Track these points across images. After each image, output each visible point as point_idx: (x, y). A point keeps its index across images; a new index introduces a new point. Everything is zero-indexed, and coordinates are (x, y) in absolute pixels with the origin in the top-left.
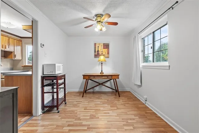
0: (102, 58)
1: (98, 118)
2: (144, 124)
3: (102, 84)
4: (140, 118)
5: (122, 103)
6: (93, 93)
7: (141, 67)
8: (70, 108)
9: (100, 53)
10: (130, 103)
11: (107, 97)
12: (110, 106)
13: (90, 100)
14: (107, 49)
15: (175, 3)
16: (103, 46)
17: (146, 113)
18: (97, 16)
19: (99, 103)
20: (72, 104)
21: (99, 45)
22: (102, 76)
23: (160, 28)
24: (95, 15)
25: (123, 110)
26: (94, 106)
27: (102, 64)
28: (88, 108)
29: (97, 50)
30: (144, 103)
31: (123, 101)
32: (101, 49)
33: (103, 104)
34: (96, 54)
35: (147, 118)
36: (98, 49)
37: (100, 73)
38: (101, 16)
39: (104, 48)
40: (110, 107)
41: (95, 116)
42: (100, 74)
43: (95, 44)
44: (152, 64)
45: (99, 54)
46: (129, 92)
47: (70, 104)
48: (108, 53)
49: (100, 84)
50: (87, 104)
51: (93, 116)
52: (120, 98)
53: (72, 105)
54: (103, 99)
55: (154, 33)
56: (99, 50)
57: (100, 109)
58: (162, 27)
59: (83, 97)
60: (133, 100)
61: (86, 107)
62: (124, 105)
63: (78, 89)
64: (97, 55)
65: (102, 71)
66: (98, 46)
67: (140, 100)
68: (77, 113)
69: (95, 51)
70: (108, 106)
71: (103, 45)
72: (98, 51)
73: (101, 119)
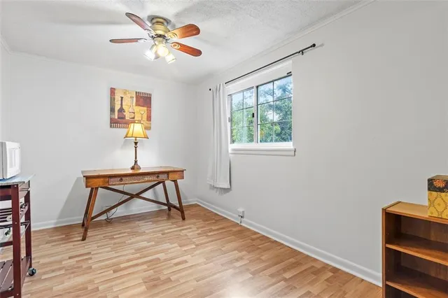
0: (137, 129)
1: (169, 280)
2: (263, 261)
3: (138, 195)
4: (249, 252)
5: (199, 231)
6: (109, 222)
7: (230, 151)
8: (63, 283)
9: (128, 116)
10: (213, 228)
11: (154, 226)
12: (176, 245)
13: (115, 244)
14: (145, 108)
15: (311, 47)
16: (135, 99)
17: (253, 240)
18: (154, 21)
19: (145, 244)
20: (60, 269)
21: (125, 93)
22: (136, 175)
23: (273, 81)
24: (149, 17)
25: (209, 248)
26: (138, 255)
27: (136, 143)
28: (122, 266)
29: (117, 107)
30: (239, 222)
31: (198, 228)
32: (130, 106)
33: (157, 243)
34: (116, 117)
35: (260, 248)
36: (122, 104)
37: (133, 168)
38: (165, 24)
39: (138, 104)
40: (179, 248)
41: (159, 279)
42: (131, 172)
43: (113, 91)
44: (253, 146)
45: (123, 118)
46: (197, 205)
47: (53, 271)
48: (149, 118)
49: (132, 196)
50: (113, 254)
51: (154, 280)
52: (187, 222)
53: (63, 272)
54: (148, 234)
55: (259, 88)
56: (124, 107)
57: (159, 259)
58: (276, 80)
59: (84, 239)
60: (216, 221)
61: (114, 265)
62: (204, 233)
63: (55, 221)
64: (119, 120)
65: (136, 162)
66: (122, 98)
67: (226, 218)
68: (97, 289)
69: (112, 110)
70: (171, 246)
71: (134, 96)
72: (121, 110)
73: (178, 280)
